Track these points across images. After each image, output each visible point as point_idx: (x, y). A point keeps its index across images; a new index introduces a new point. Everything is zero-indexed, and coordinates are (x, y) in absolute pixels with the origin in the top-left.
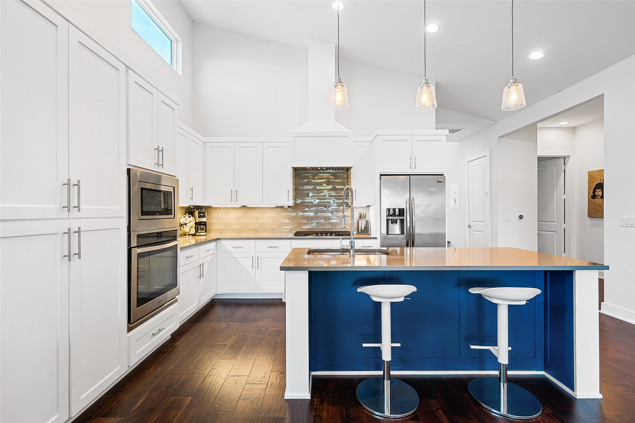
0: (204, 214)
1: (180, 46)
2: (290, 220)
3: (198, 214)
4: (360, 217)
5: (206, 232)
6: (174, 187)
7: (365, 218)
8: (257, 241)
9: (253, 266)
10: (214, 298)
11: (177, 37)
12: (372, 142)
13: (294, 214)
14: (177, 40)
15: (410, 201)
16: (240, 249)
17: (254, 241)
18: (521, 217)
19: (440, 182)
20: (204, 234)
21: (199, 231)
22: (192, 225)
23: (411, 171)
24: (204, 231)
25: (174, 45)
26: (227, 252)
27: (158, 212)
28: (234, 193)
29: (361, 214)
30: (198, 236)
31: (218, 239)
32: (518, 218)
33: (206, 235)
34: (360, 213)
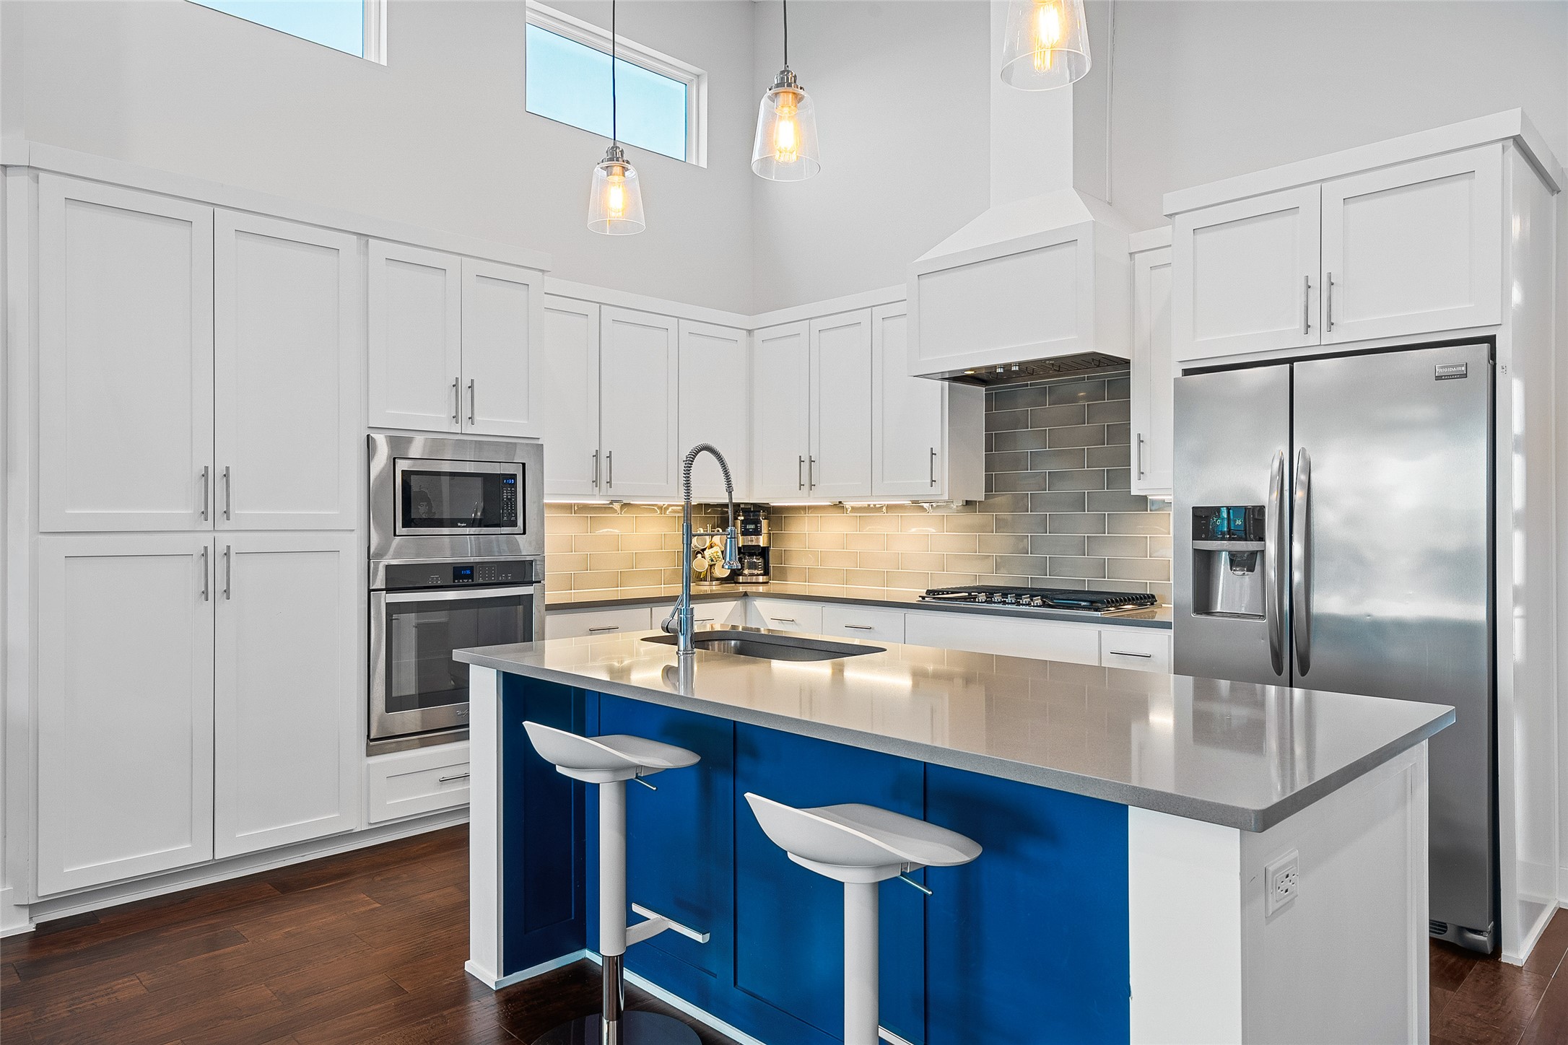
0: (757, 527)
1: (704, 91)
3: (741, 526)
5: (766, 573)
6: (524, 465)
14: (697, 77)
20: (761, 579)
21: (746, 572)
22: (715, 554)
24: (759, 572)
25: (693, 91)
27: (462, 521)
30: (743, 583)
31: (745, 594)
33: (767, 583)
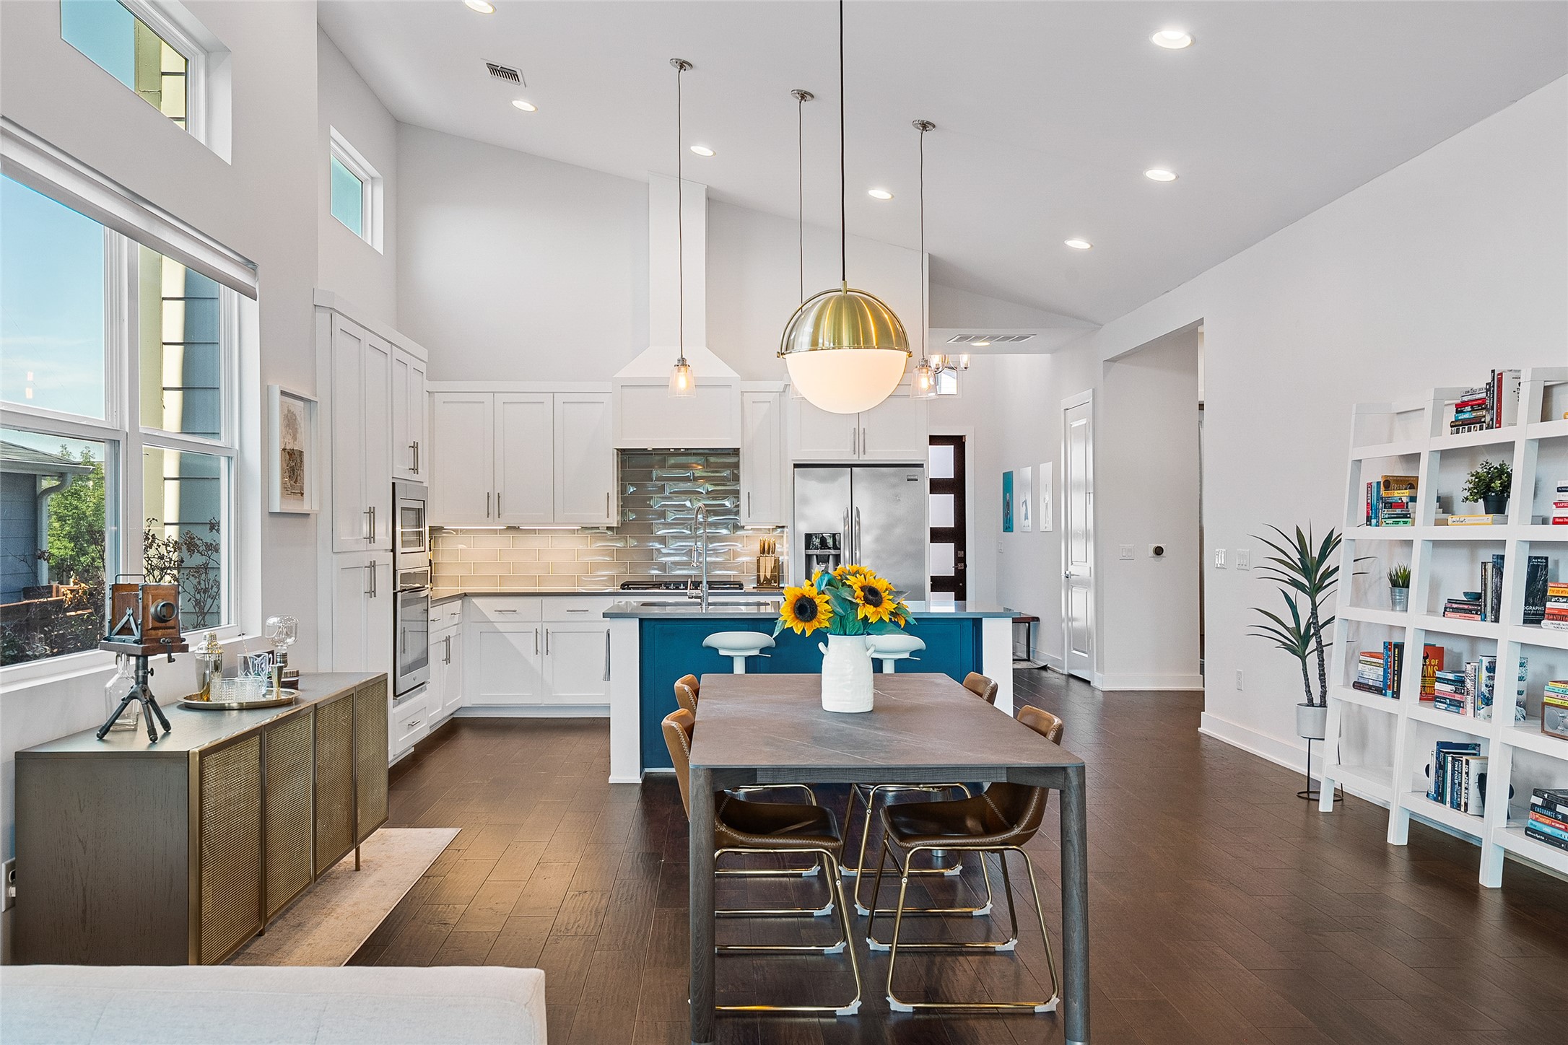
1: (379, 192)
2: (611, 557)
4: (763, 551)
7: (773, 553)
8: (546, 600)
9: (537, 650)
10: (455, 716)
11: (375, 173)
12: (784, 391)
13: (620, 545)
14: (372, 178)
15: (852, 517)
16: (510, 616)
17: (537, 600)
18: (1159, 551)
19: (912, 480)
23: (856, 457)
25: (368, 188)
26: (485, 622)
28: (494, 499)
29: (764, 544)
31: (465, 595)
32: (1151, 553)
34: (762, 542)
